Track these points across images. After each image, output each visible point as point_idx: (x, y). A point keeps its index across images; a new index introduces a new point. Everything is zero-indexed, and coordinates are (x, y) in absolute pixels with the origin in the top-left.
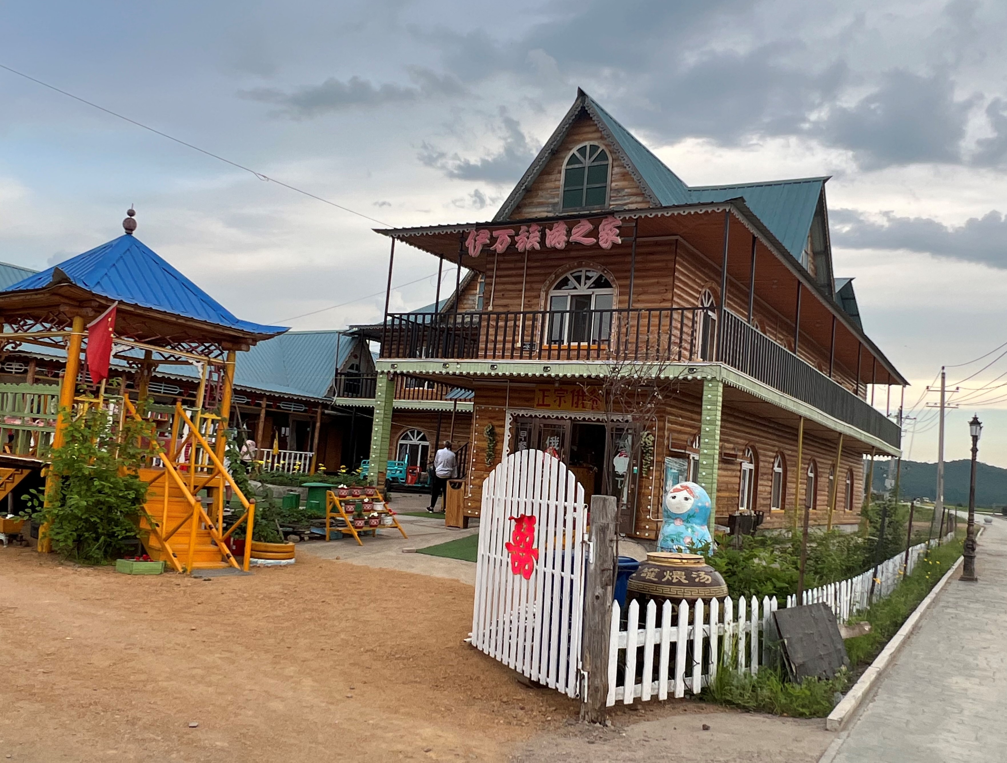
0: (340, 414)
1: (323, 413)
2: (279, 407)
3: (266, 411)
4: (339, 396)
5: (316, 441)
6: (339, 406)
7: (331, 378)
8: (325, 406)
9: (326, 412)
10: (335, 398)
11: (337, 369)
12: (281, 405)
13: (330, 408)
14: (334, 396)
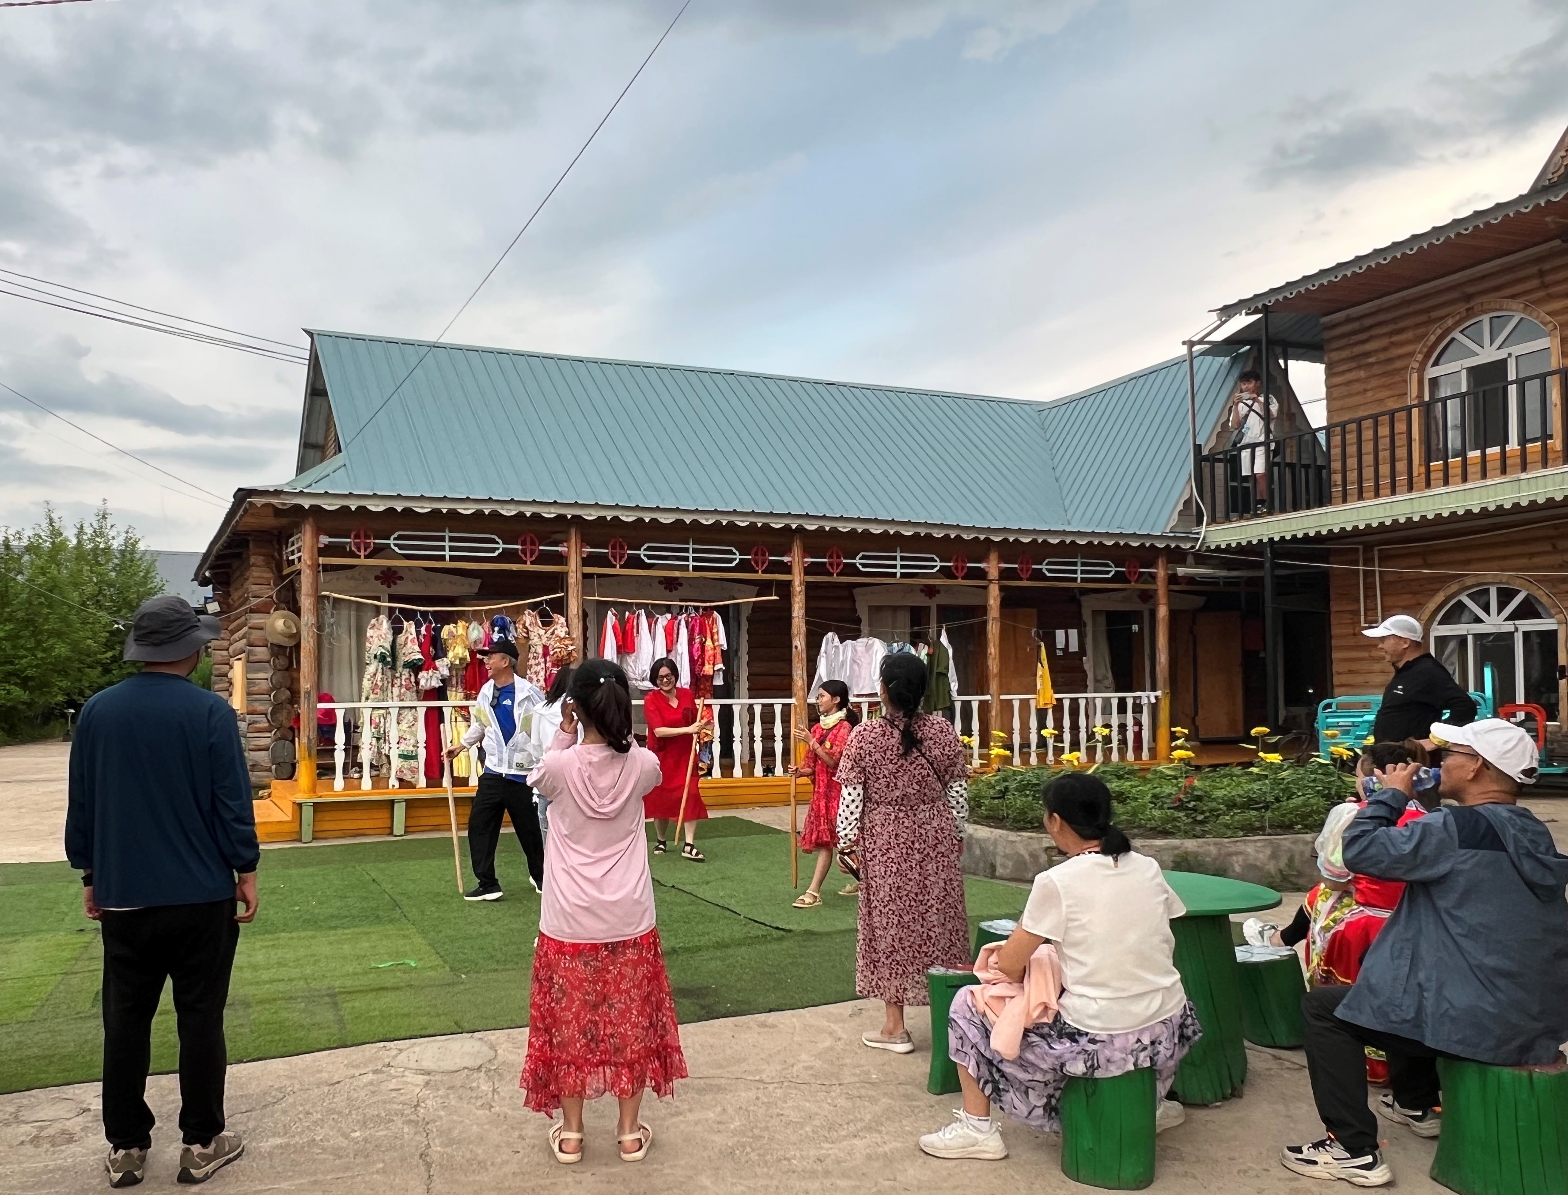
0: (1223, 573)
1: (1173, 579)
2: (1038, 575)
3: (1002, 589)
4: (1213, 520)
5: (1163, 658)
6: (1218, 549)
7: (1184, 477)
8: (1176, 556)
9: (1181, 571)
10: (1203, 529)
11: (1198, 448)
12: (1044, 567)
13: (1190, 559)
14: (1199, 523)
